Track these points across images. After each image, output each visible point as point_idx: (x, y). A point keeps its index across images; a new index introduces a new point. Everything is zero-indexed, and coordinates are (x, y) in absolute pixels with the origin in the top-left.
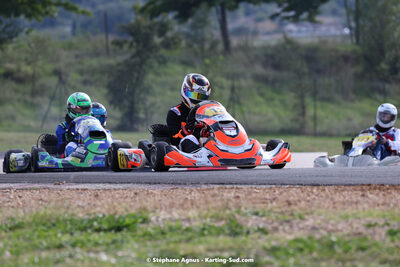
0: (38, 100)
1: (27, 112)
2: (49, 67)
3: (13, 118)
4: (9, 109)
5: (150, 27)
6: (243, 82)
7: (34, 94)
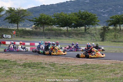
0: (92, 37)
1: (90, 38)
2: (95, 32)
3: (88, 39)
4: (87, 38)
5: (106, 27)
6: (121, 35)
7: (91, 36)
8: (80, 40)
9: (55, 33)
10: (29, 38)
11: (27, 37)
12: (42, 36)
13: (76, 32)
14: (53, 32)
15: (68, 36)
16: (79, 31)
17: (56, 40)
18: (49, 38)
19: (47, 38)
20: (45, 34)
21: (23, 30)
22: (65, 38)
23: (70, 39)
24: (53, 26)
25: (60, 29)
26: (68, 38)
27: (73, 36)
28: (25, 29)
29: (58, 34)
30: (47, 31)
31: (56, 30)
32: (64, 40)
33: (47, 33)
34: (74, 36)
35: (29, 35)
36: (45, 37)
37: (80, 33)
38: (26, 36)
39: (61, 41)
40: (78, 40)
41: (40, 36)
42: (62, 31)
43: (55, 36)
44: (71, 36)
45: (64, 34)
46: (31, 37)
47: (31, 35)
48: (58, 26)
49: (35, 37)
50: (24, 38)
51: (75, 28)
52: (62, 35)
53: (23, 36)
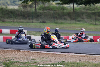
8: (93, 24)
9: (54, 13)
10: (12, 22)
11: (9, 20)
12: (33, 19)
13: (88, 11)
14: (52, 12)
15: (75, 19)
16: (94, 10)
17: (55, 24)
18: (44, 22)
19: (41, 22)
20: (38, 16)
21: (2, 9)
22: (70, 22)
23: (78, 22)
24: (52, 2)
25: (63, 7)
26: (74, 21)
27: (82, 18)
28: (7, 7)
29: (59, 15)
30: (41, 11)
31: (57, 8)
32: (68, 25)
33: (41, 13)
34: (84, 19)
35: (12, 17)
36: (38, 21)
37: (94, 14)
38: (7, 18)
39: (62, 25)
40: (91, 24)
41: (30, 19)
42: (65, 11)
43: (54, 18)
44: (79, 19)
45: (69, 14)
46: (15, 20)
47: (15, 17)
48: (59, 2)
49: (22, 20)
50: (3, 21)
51: (86, 5)
52: (65, 17)
53: (2, 19)
